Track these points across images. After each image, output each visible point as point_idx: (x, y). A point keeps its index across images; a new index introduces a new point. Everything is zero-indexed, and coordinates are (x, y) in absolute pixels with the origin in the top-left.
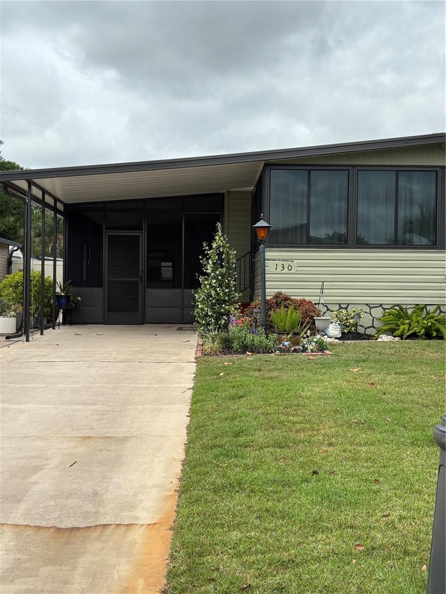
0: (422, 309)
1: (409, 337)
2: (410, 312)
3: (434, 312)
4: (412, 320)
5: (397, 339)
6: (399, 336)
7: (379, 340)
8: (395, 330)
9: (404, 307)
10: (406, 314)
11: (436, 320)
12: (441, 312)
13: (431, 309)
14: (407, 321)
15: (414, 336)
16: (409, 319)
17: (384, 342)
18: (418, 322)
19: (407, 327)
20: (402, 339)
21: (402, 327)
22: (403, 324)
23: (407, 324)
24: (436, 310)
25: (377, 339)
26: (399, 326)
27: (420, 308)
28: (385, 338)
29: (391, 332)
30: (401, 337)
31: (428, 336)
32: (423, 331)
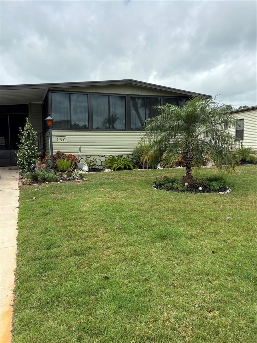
0: (121, 157)
1: (117, 169)
2: (116, 158)
4: (118, 162)
5: (112, 170)
6: (113, 169)
7: (105, 171)
8: (111, 166)
9: (114, 156)
10: (115, 159)
11: (128, 162)
12: (129, 158)
13: (125, 157)
14: (116, 163)
15: (120, 169)
16: (116, 161)
17: (107, 172)
18: (121, 162)
19: (116, 165)
20: (114, 170)
21: (114, 165)
22: (115, 164)
24: (127, 157)
25: (104, 171)
26: (113, 165)
27: (120, 156)
28: (107, 170)
29: (110, 168)
30: (114, 169)
31: (125, 168)
32: (123, 166)
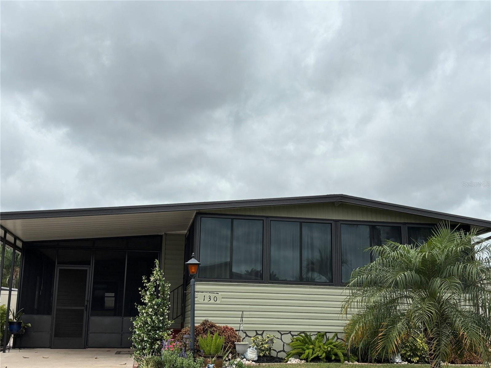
0: (323, 336)
1: (313, 360)
2: (313, 338)
3: (333, 339)
4: (315, 346)
5: (303, 362)
6: (304, 359)
7: (288, 362)
8: (302, 354)
9: (308, 334)
10: (310, 340)
11: (334, 346)
12: (338, 338)
13: (330, 336)
15: (317, 359)
16: (312, 344)
17: (293, 364)
18: (320, 347)
19: (311, 351)
20: (307, 362)
21: (307, 351)
22: (308, 349)
23: (311, 348)
24: (334, 337)
25: (287, 362)
26: (305, 350)
27: (322, 335)
28: (293, 361)
29: (298, 355)
30: (306, 360)
31: (328, 359)
32: (324, 355)
